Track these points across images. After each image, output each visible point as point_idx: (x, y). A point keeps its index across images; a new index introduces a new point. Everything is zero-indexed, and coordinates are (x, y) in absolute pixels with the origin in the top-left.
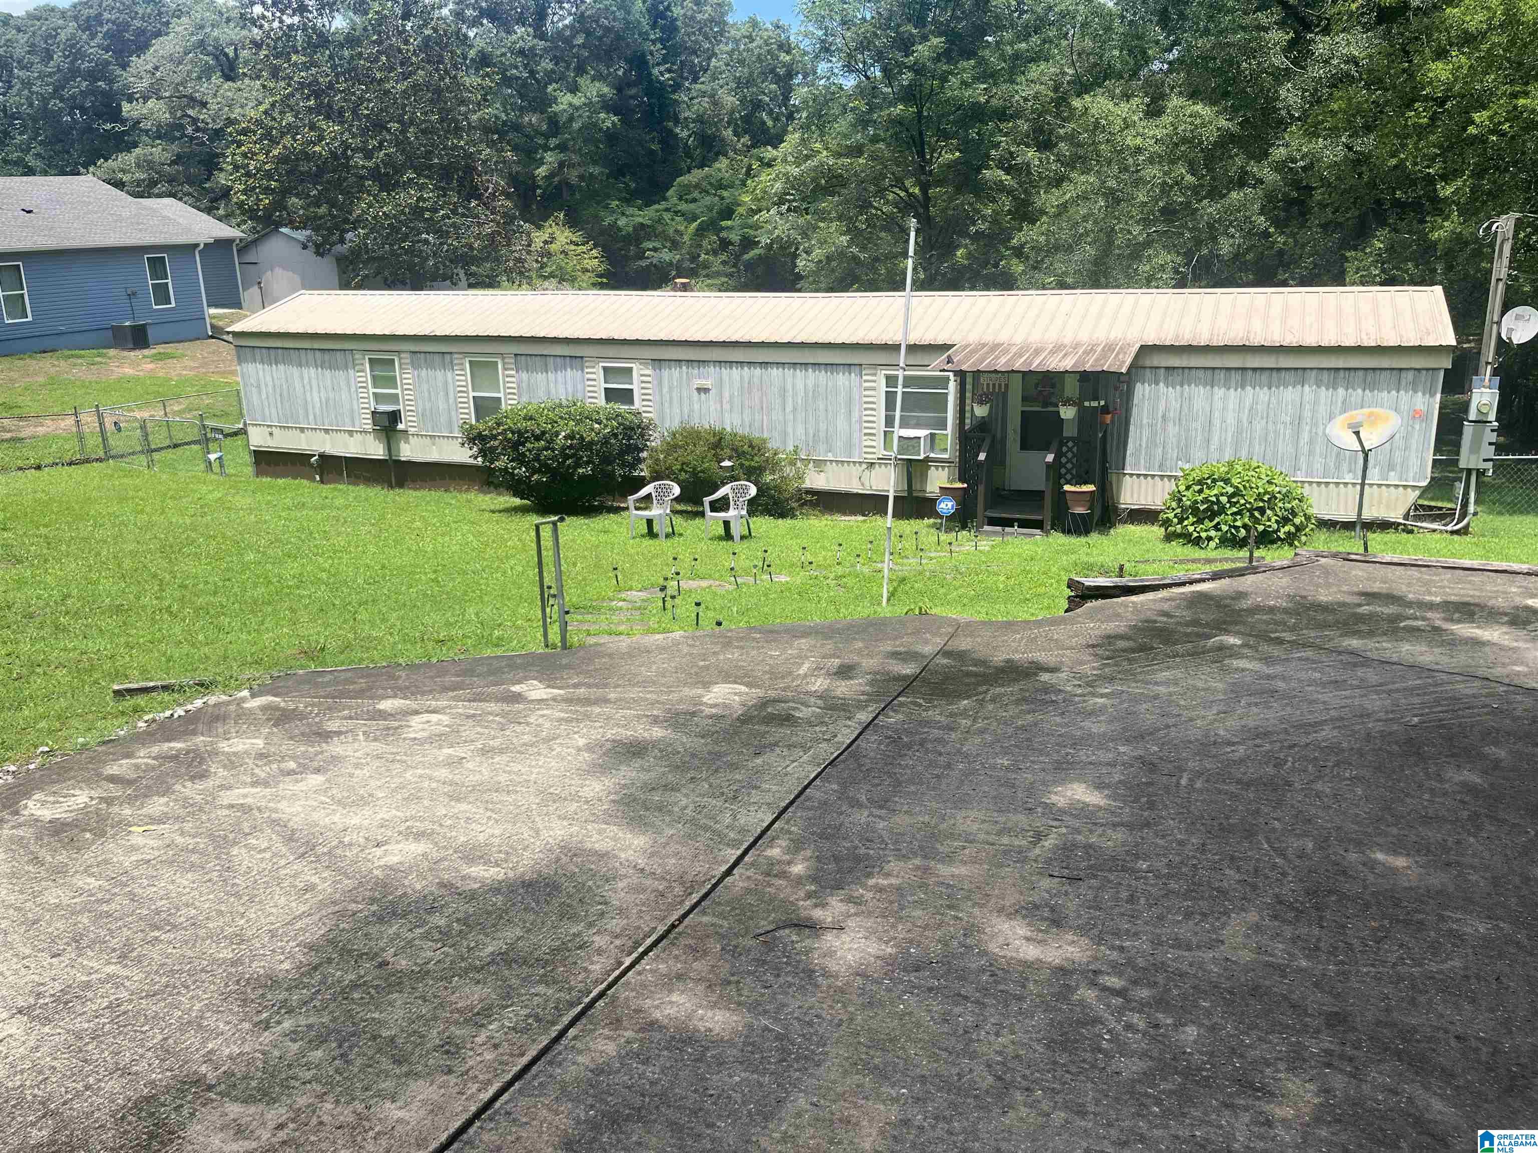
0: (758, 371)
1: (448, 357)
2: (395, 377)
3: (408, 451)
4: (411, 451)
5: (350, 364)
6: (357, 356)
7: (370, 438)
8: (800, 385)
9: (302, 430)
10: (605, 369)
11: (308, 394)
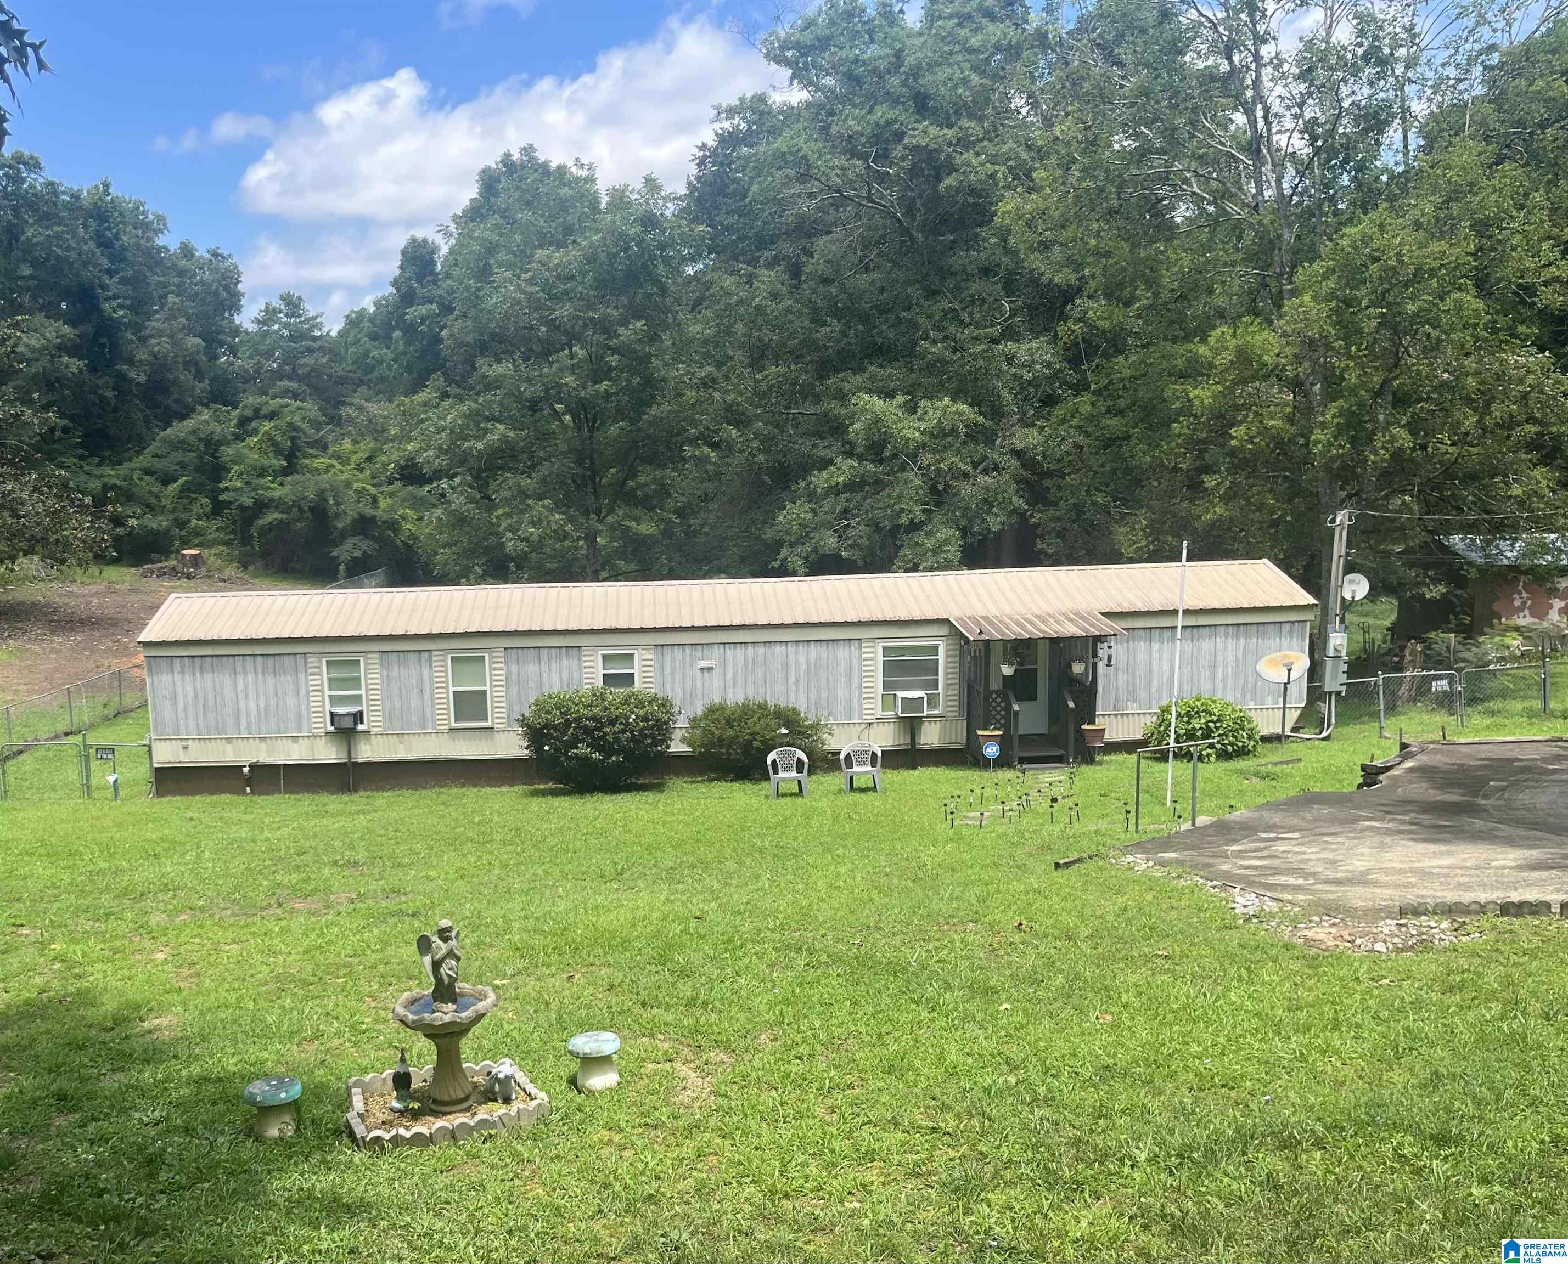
0: (761, 650)
1: (426, 655)
2: (359, 679)
3: (366, 752)
4: (372, 751)
5: (301, 668)
6: (309, 660)
7: (321, 742)
8: (802, 659)
9: (229, 740)
10: (604, 656)
11: (242, 703)
